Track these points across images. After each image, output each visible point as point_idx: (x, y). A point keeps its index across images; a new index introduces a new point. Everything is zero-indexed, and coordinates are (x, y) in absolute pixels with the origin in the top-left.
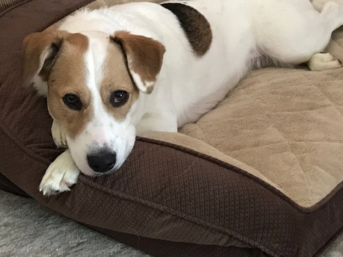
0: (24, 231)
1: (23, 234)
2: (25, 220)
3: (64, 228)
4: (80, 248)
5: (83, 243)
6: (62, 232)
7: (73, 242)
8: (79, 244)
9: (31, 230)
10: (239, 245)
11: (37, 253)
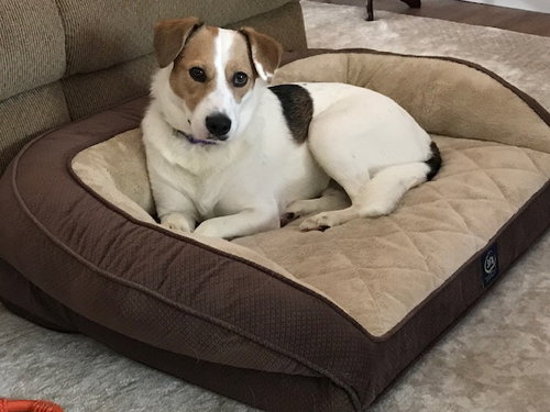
0: (71, 371)
1: (69, 375)
2: (70, 360)
3: (114, 367)
4: (132, 387)
5: (134, 382)
6: (111, 371)
7: (125, 382)
8: (130, 384)
9: (77, 370)
10: (307, 373)
11: (86, 393)
